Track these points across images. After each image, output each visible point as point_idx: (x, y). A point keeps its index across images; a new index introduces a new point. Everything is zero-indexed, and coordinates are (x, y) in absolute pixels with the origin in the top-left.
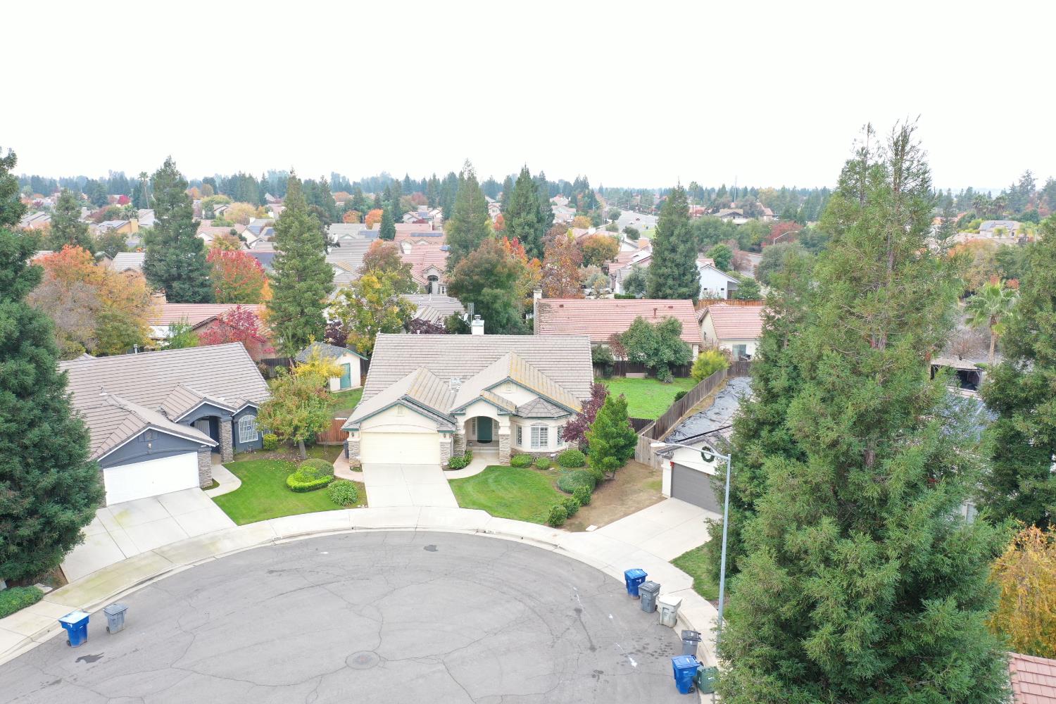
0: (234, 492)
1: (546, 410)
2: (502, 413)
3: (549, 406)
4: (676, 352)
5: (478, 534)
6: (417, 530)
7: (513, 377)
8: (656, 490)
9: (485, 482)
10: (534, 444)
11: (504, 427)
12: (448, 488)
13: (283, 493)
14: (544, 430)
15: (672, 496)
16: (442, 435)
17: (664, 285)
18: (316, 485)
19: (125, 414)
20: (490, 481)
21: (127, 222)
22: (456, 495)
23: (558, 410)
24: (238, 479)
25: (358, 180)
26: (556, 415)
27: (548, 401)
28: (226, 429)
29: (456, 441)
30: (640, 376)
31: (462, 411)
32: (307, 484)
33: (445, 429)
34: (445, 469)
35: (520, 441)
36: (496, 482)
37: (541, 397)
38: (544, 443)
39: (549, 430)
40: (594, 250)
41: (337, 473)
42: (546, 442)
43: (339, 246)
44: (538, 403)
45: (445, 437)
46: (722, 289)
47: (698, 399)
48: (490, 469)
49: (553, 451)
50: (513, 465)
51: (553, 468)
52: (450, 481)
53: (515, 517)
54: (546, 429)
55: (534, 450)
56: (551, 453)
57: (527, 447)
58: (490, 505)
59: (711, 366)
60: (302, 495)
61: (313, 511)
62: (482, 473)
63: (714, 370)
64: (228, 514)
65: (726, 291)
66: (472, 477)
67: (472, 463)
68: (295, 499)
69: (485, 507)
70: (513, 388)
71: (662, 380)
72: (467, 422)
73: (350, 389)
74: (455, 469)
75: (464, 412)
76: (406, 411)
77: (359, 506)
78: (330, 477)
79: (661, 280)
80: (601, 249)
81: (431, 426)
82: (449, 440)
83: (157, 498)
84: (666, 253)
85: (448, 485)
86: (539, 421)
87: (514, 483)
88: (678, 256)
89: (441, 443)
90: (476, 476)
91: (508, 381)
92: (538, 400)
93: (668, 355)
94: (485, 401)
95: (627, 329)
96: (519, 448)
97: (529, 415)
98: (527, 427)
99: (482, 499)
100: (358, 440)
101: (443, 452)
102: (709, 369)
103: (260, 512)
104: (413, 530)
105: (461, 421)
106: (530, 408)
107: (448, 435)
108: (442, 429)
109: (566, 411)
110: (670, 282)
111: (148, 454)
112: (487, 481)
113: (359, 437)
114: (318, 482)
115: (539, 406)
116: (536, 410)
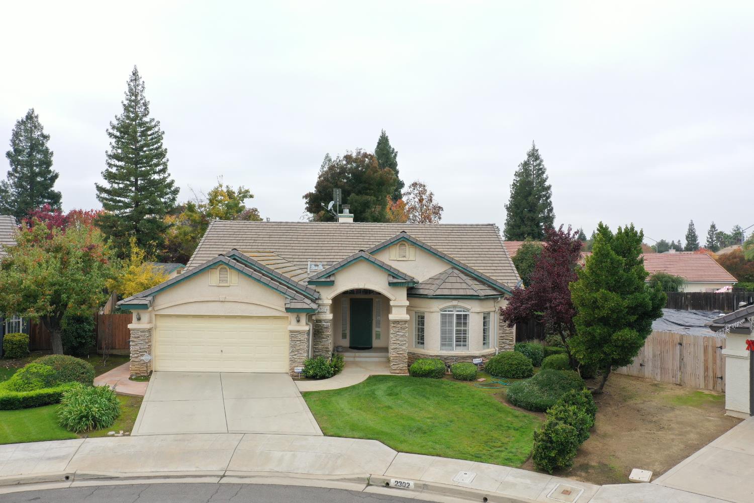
1: (464, 286)
2: (395, 281)
3: (469, 280)
5: (370, 490)
6: (224, 480)
9: (372, 395)
10: (445, 341)
11: (398, 311)
12: (301, 403)
14: (462, 319)
16: (292, 317)
18: (41, 396)
22: (316, 415)
23: (482, 286)
26: (480, 295)
27: (467, 272)
29: (317, 332)
31: (329, 276)
33: (299, 306)
34: (295, 377)
35: (421, 340)
36: (390, 395)
37: (455, 265)
38: (462, 340)
39: (470, 319)
42: (465, 341)
44: (451, 275)
45: (298, 321)
48: (375, 379)
49: (477, 353)
50: (414, 374)
51: (483, 379)
52: (305, 395)
54: (465, 316)
55: (445, 353)
56: (475, 357)
57: (434, 347)
58: (386, 429)
62: (363, 383)
66: (347, 389)
67: (344, 371)
69: (378, 433)
72: (336, 300)
74: (314, 377)
75: (332, 278)
76: (233, 278)
77: (112, 433)
81: (275, 303)
82: (304, 326)
86: (455, 303)
89: (291, 331)
90: (354, 387)
91: (403, 240)
92: (451, 271)
94: (368, 261)
96: (420, 351)
97: (439, 292)
98: (434, 314)
99: (370, 420)
100: (148, 326)
101: (294, 349)
104: (215, 480)
105: (327, 296)
106: (437, 282)
107: (303, 319)
108: (293, 306)
109: (495, 289)
112: (374, 393)
113: (150, 322)
114: (47, 391)
115: (452, 279)
116: (449, 286)
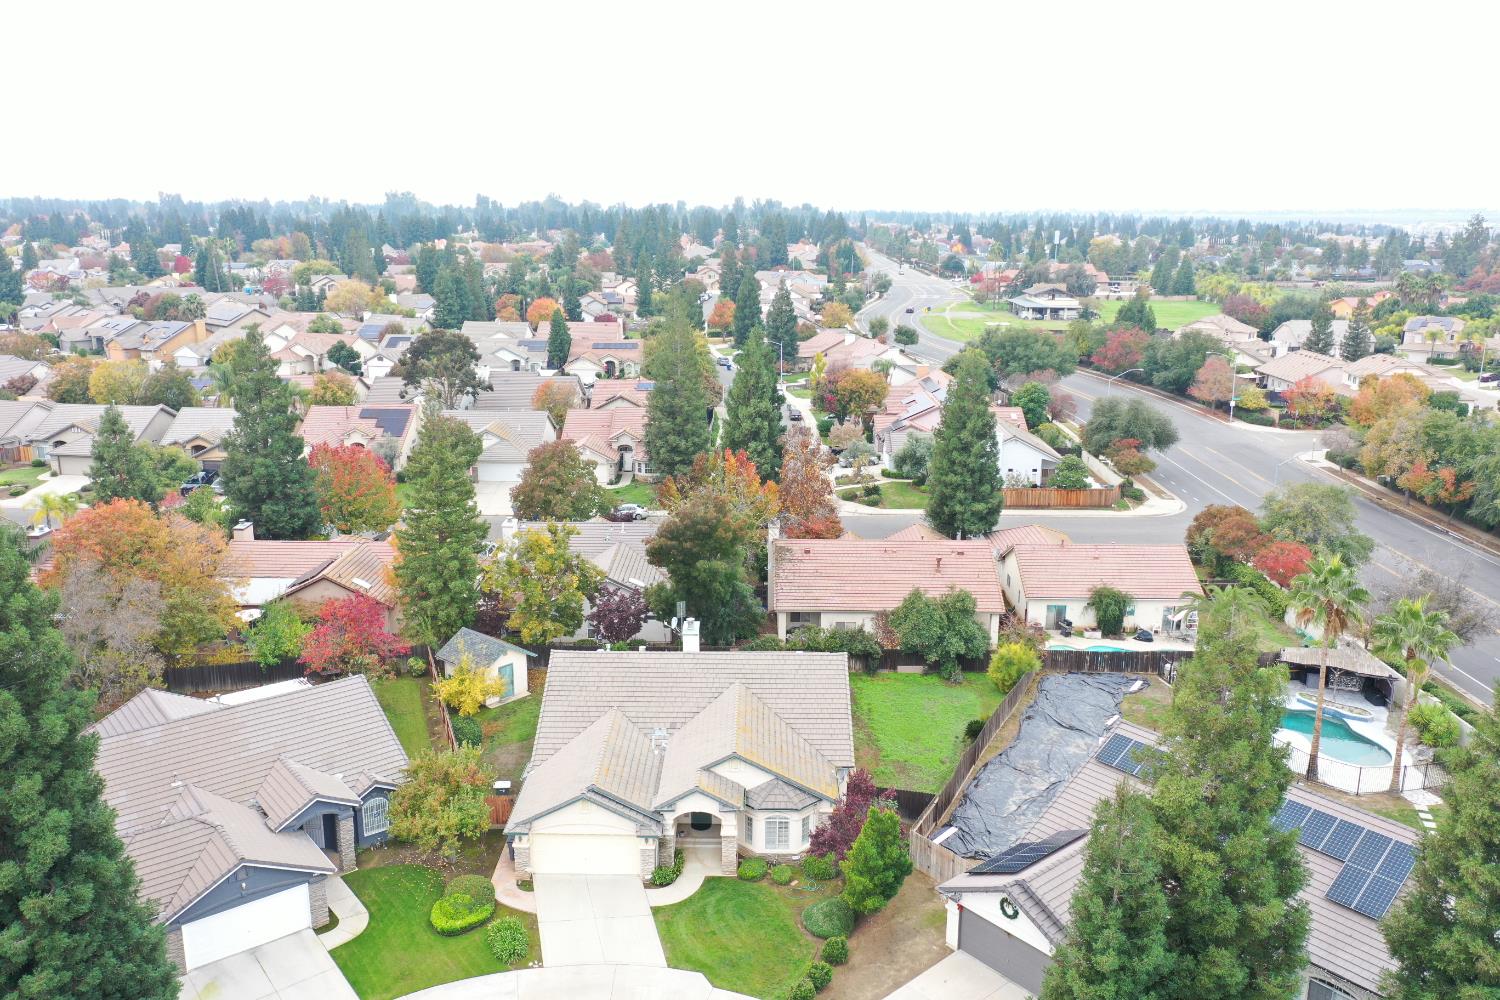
0: (359, 937)
1: (786, 799)
2: (725, 807)
3: (792, 793)
4: (967, 641)
7: (741, 753)
8: (937, 928)
10: (769, 842)
11: (730, 826)
12: (649, 927)
13: (426, 937)
14: (784, 826)
15: (959, 948)
16: (643, 841)
17: (952, 498)
18: (470, 924)
19: (208, 831)
20: (710, 910)
21: (189, 324)
22: (663, 940)
23: (803, 796)
24: (365, 910)
25: (515, 205)
26: (800, 807)
27: (789, 783)
28: (346, 831)
29: (662, 843)
30: (918, 669)
31: (671, 805)
32: (459, 924)
33: (647, 833)
34: (647, 885)
35: (749, 836)
36: (717, 912)
37: (778, 777)
38: (784, 841)
39: (791, 826)
40: (852, 392)
41: (501, 896)
42: (786, 841)
43: (492, 390)
44: (775, 787)
45: (647, 843)
46: (1035, 470)
47: (997, 726)
48: (711, 883)
49: (795, 852)
50: (740, 877)
51: (796, 883)
52: (655, 912)
53: (745, 990)
54: (786, 824)
55: (770, 851)
56: (794, 855)
57: (759, 846)
58: (708, 961)
59: (1015, 667)
60: (452, 941)
61: (469, 976)
62: (698, 892)
63: (1020, 673)
64: (354, 984)
65: (1039, 472)
67: (684, 870)
68: (443, 953)
69: (703, 967)
70: (742, 766)
71: (948, 679)
72: (678, 821)
73: (513, 699)
74: (661, 885)
75: (674, 807)
76: (592, 807)
77: (531, 964)
78: (489, 908)
79: (948, 491)
80: (863, 392)
81: (629, 827)
82: (652, 845)
83: (254, 953)
84: (955, 454)
85: (651, 917)
86: (777, 814)
87: (742, 917)
88: (972, 459)
89: (642, 850)
90: (690, 900)
91: (734, 757)
92: (774, 782)
93: (957, 646)
94: (703, 793)
95: (900, 604)
96: (748, 847)
97: (764, 805)
98: (760, 821)
99: (699, 949)
100: (527, 846)
101: (644, 862)
102: (1013, 671)
103: (396, 980)
105: (669, 819)
106: (763, 794)
107: (651, 840)
108: (643, 832)
109: (814, 797)
110: (960, 495)
111: (242, 897)
112: (704, 910)
113: (528, 842)
114: (472, 919)
115: (776, 791)
116: (772, 798)
